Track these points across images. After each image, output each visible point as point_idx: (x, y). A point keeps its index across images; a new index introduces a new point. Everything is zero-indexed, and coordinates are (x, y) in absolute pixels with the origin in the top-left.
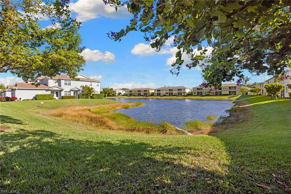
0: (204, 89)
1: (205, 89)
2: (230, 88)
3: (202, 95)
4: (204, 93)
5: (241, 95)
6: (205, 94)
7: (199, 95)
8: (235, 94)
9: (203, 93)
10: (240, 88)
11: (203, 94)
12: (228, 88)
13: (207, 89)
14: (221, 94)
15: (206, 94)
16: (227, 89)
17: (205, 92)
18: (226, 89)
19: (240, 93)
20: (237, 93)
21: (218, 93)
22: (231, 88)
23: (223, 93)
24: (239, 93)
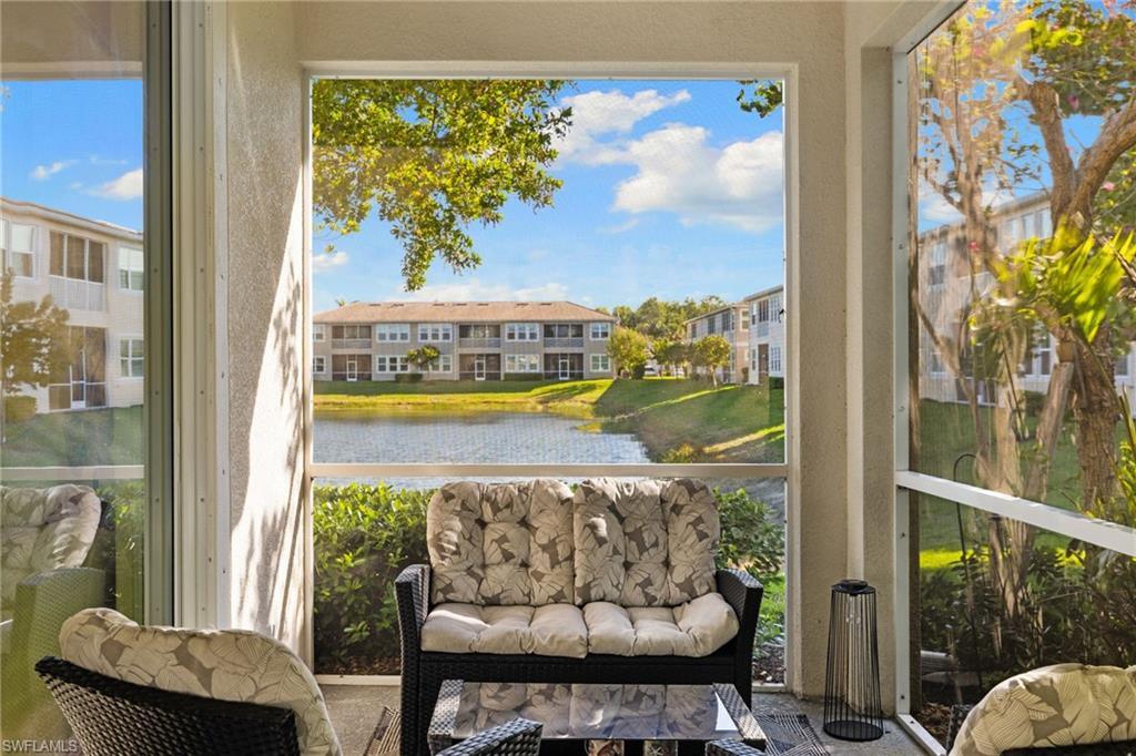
0: (382, 336)
1: (393, 336)
2: (548, 330)
3: (369, 378)
4: (382, 368)
5: (609, 382)
6: (388, 374)
7: (343, 378)
8: (580, 377)
9: (376, 364)
10: (605, 334)
11: (377, 374)
12: (538, 330)
13: (404, 336)
14: (497, 377)
15: (399, 371)
16: (533, 336)
17: (393, 360)
18: (528, 339)
19: (605, 366)
20: (588, 367)
21: (480, 366)
22: (556, 330)
23: (507, 368)
24: (601, 370)
